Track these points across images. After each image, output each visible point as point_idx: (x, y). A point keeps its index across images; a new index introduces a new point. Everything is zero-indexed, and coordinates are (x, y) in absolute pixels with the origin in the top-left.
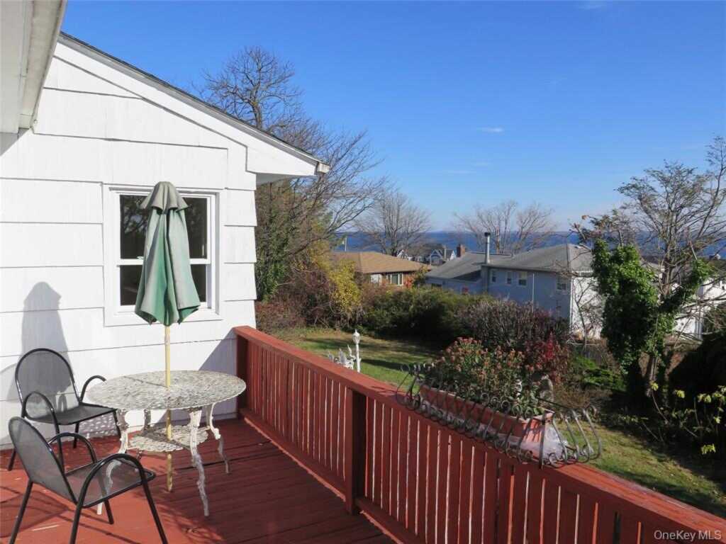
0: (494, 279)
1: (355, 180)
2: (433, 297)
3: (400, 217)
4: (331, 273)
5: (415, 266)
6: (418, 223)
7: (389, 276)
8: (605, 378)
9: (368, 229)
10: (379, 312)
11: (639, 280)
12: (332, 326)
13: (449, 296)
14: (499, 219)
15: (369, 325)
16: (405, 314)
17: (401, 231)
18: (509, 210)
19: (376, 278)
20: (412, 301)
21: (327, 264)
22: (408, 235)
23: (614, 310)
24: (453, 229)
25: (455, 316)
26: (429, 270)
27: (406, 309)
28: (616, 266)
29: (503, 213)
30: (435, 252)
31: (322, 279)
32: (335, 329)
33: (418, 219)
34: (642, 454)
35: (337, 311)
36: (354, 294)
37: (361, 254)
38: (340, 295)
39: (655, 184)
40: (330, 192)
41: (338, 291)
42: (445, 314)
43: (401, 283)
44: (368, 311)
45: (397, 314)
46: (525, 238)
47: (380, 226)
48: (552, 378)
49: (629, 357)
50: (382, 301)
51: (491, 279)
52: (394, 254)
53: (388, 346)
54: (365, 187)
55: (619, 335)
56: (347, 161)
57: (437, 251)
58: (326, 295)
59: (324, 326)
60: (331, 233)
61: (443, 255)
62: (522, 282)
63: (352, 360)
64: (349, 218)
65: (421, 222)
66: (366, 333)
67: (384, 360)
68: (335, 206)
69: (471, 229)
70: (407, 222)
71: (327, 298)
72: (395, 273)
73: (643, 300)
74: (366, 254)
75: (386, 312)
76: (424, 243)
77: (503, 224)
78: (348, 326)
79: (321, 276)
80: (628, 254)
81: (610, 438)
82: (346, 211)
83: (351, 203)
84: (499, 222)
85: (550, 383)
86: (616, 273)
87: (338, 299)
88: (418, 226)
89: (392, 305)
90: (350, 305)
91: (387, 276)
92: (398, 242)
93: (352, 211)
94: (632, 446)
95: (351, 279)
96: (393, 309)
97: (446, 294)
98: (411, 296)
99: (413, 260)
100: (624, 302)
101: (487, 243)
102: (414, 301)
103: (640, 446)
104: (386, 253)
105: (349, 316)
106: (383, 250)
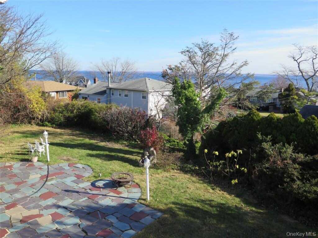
0: (113, 94)
1: (39, 41)
2: (86, 105)
3: (64, 63)
4: (27, 94)
5: (73, 88)
6: (73, 66)
7: (60, 93)
8: (173, 143)
9: (47, 69)
10: (57, 114)
11: (194, 98)
12: (30, 123)
13: (94, 104)
14: (112, 65)
15: (52, 122)
16: (72, 115)
17: (64, 70)
18: (117, 61)
19: (53, 94)
20: (75, 108)
21: (24, 89)
22: (69, 72)
23: (183, 113)
24: (91, 70)
25: (99, 115)
26: (80, 90)
27: (72, 112)
28: (184, 91)
29: (114, 63)
30: (81, 81)
31: (22, 97)
32: (32, 125)
33: (73, 64)
34: (204, 186)
35: (32, 115)
36: (42, 105)
37: (44, 82)
38: (33, 106)
39: (197, 50)
40: (24, 48)
41: (32, 104)
42: (93, 115)
43: (66, 96)
44: (51, 114)
45: (67, 115)
46: (124, 75)
47: (54, 68)
48: (155, 149)
49: (190, 135)
50: (58, 108)
51: (111, 94)
52: (61, 81)
53: (63, 133)
54: (45, 46)
55: (185, 125)
56: (34, 31)
57: (82, 80)
58: (26, 106)
59: (25, 124)
60: (26, 71)
61: (85, 82)
62: (126, 96)
63: (43, 145)
64: (37, 63)
65: (74, 66)
66: (50, 126)
67: (62, 142)
68: (27, 56)
69: (99, 70)
70: (68, 66)
71: (25, 108)
72: (63, 92)
73: (196, 107)
74: (46, 81)
75: (61, 114)
76: (76, 76)
77: (114, 67)
78: (40, 123)
79: (21, 96)
80: (189, 85)
81: (187, 179)
82: (35, 59)
83: (38, 54)
84: (112, 67)
85: (155, 152)
86: (184, 94)
87: (33, 108)
88: (73, 68)
89: (64, 111)
90: (40, 111)
91: (59, 93)
92: (63, 75)
93: (38, 59)
94: (198, 182)
95: (40, 97)
96: (65, 113)
97: (93, 104)
98: (74, 105)
99: (71, 84)
100: (187, 109)
101: (109, 77)
102: (76, 108)
103: (201, 182)
104: (57, 81)
105: (40, 117)
106: (56, 80)
